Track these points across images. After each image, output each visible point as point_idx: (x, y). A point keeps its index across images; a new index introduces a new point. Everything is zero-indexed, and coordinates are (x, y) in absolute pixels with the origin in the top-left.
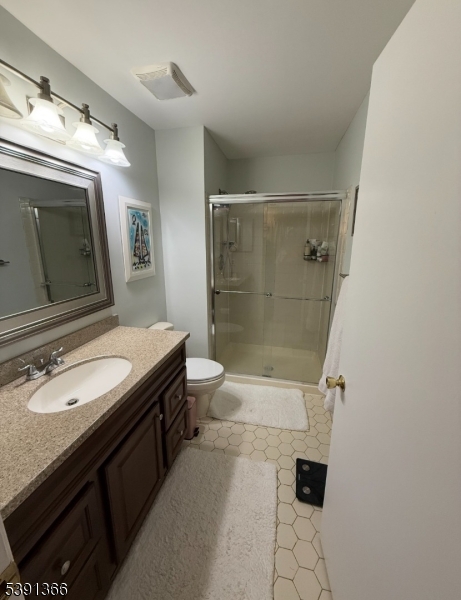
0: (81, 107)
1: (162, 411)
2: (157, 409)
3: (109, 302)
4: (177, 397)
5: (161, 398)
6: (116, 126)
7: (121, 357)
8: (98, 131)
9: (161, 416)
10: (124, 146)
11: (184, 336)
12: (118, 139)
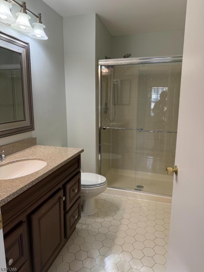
0: (21, 4)
1: (65, 195)
2: (62, 192)
3: (31, 128)
4: (74, 191)
5: (64, 187)
6: (40, 14)
7: (39, 159)
8: (30, 18)
9: (64, 198)
10: (45, 27)
11: (80, 150)
12: (41, 23)
